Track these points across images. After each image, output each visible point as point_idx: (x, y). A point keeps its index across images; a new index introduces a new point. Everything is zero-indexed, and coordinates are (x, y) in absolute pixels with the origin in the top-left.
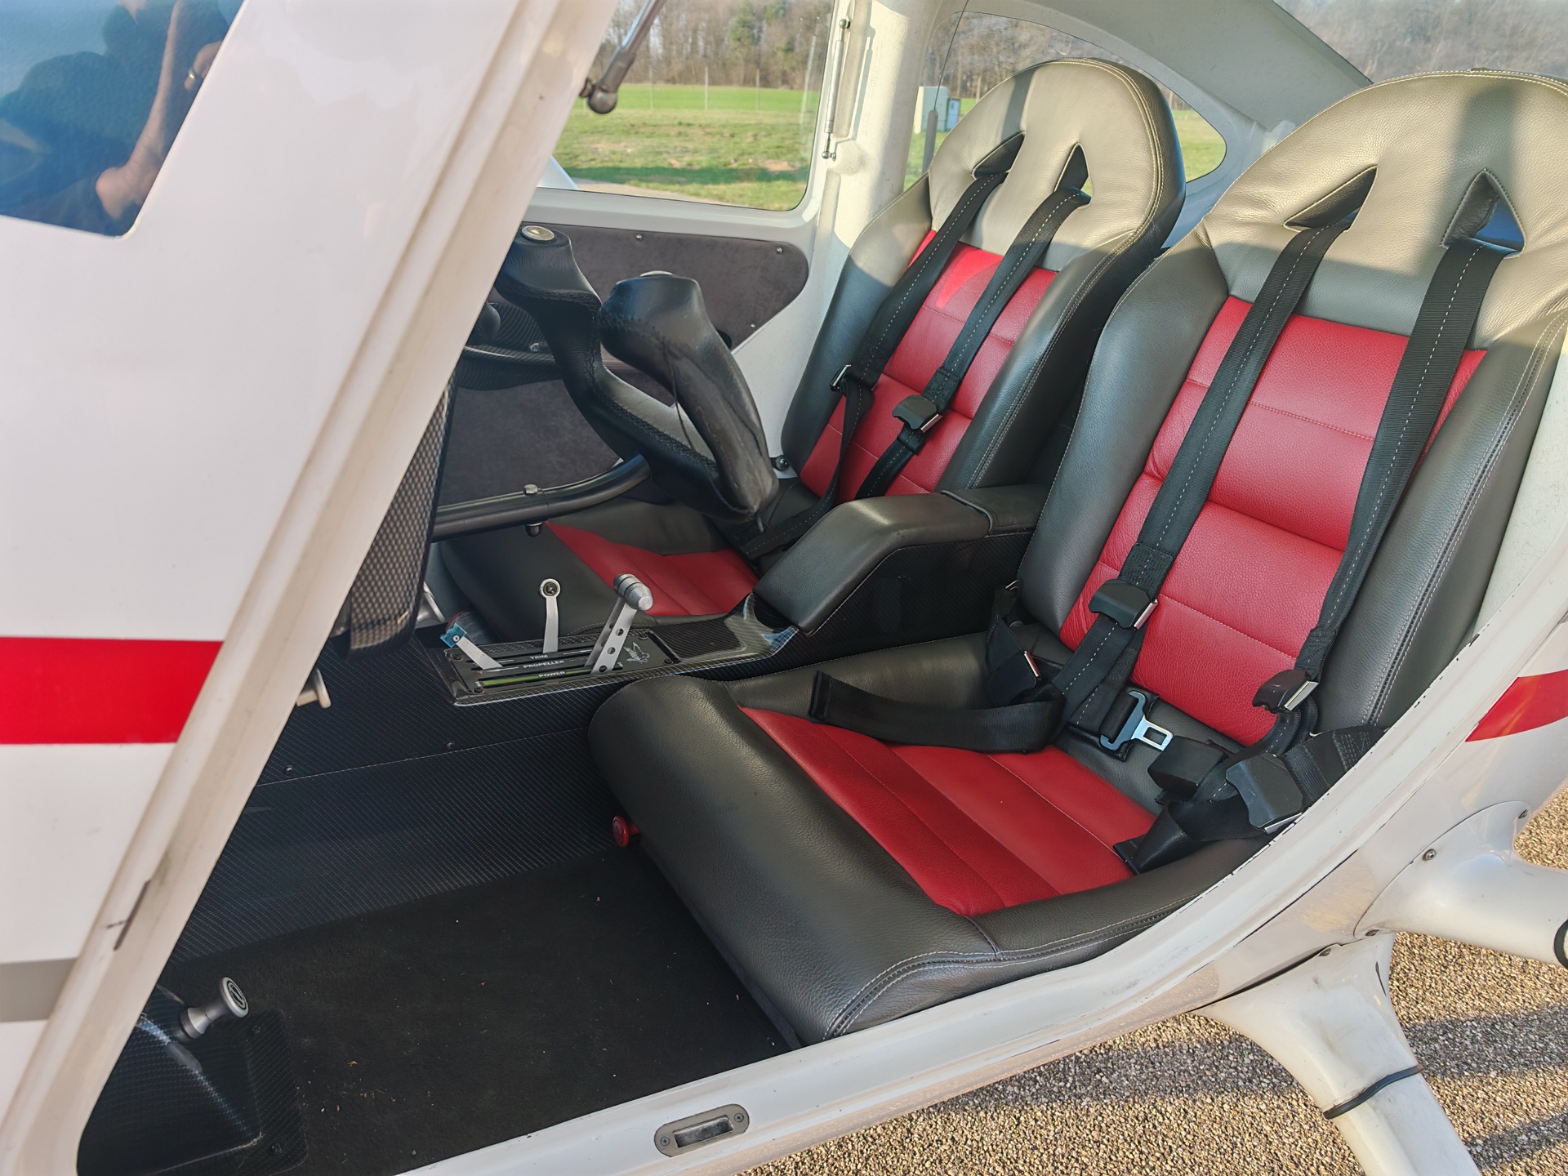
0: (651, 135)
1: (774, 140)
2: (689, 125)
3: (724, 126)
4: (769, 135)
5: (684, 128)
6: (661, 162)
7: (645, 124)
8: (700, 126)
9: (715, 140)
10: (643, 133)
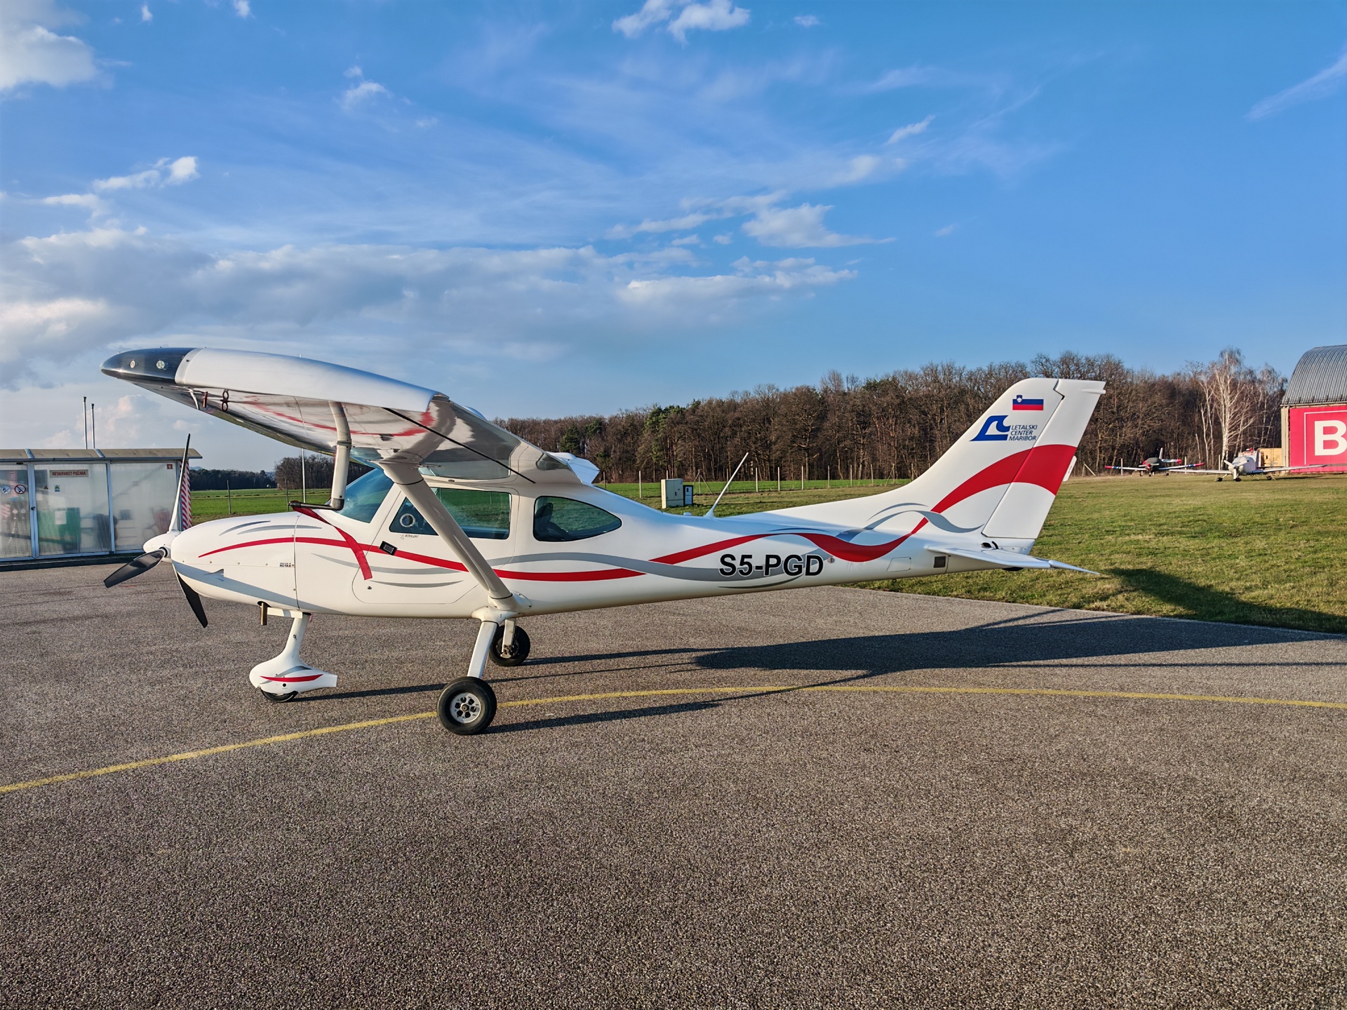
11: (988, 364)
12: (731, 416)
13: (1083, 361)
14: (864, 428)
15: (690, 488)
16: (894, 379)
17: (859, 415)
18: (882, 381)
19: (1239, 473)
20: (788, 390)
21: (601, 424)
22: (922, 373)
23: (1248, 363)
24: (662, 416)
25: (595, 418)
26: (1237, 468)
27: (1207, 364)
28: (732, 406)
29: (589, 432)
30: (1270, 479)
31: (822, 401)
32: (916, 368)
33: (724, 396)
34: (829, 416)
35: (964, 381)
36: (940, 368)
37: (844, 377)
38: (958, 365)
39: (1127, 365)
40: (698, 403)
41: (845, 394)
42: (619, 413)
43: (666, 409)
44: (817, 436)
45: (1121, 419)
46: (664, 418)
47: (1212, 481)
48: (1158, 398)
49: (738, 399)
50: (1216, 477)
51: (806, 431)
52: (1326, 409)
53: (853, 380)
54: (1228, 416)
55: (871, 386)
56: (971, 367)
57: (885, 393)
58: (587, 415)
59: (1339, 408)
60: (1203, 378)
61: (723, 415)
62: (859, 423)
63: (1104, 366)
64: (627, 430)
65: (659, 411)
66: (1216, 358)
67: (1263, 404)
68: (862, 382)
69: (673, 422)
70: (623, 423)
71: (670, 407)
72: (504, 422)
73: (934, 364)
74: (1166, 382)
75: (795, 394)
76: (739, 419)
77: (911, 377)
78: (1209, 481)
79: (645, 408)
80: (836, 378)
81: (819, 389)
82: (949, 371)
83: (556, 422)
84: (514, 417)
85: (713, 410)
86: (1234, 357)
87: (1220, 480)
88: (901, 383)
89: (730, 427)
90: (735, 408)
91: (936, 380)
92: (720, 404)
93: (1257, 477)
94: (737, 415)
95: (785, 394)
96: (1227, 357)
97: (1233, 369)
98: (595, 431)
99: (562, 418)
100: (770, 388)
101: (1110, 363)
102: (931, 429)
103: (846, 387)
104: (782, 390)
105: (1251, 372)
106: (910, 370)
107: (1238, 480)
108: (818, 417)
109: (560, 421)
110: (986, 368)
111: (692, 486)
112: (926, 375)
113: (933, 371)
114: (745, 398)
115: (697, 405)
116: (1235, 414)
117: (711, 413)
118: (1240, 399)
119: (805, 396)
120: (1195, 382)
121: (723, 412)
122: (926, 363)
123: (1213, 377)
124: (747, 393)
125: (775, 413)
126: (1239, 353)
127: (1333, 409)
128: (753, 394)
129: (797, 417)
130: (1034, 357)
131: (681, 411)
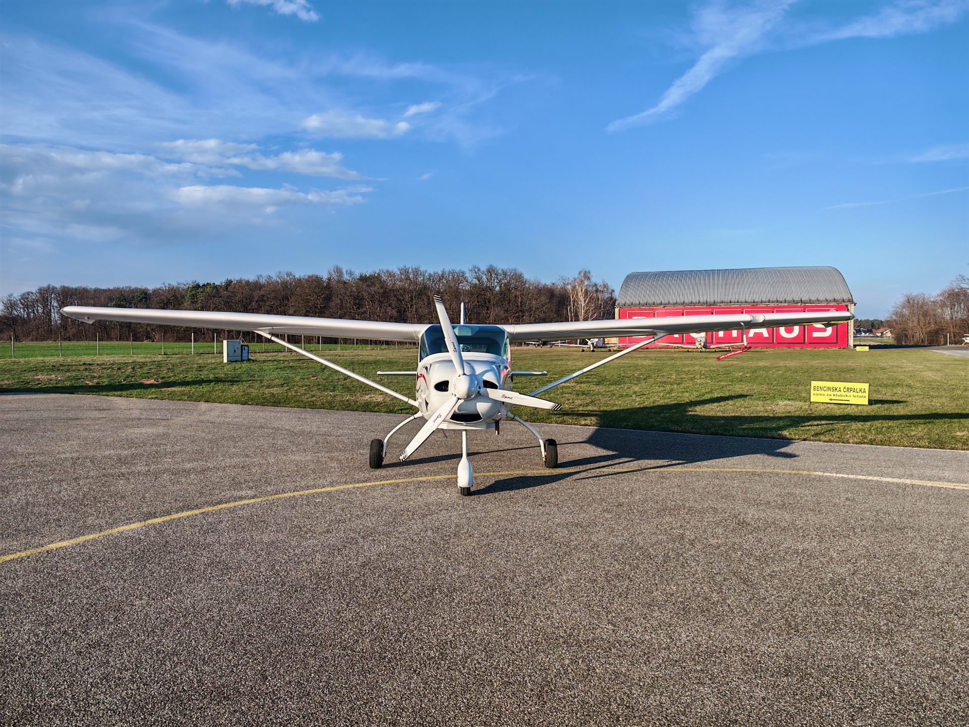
0: (68, 371)
1: (146, 369)
2: (90, 364)
3: (113, 364)
4: (141, 368)
5: (88, 366)
6: (80, 383)
7: (62, 365)
8: (98, 364)
9: (109, 371)
10: (62, 370)
11: (441, 270)
12: (257, 294)
13: (500, 271)
14: (358, 308)
15: (246, 348)
16: (379, 274)
17: (355, 299)
18: (370, 276)
19: (594, 347)
20: (302, 277)
21: (146, 294)
22: (398, 272)
23: (594, 280)
24: (200, 290)
25: (140, 289)
26: (593, 344)
27: (571, 279)
28: (257, 286)
29: (136, 300)
30: (610, 351)
31: (329, 287)
32: (395, 269)
33: (252, 278)
34: (333, 298)
35: (426, 281)
36: (410, 270)
37: (344, 271)
38: (422, 269)
39: (526, 276)
40: (231, 282)
41: (345, 283)
42: (163, 286)
43: (204, 285)
44: (324, 312)
45: (523, 311)
46: (202, 292)
47: (579, 351)
48: (543, 299)
49: (263, 281)
50: (581, 349)
51: (316, 307)
52: (639, 310)
53: (351, 274)
54: (583, 312)
55: (363, 279)
56: (431, 271)
57: (373, 284)
58: (133, 286)
59: (645, 310)
60: (569, 287)
61: (251, 292)
62: (355, 304)
63: (513, 276)
64: (169, 300)
65: (198, 286)
66: (576, 276)
67: (601, 304)
68: (357, 275)
69: (209, 296)
70: (166, 294)
71: (208, 284)
72: (56, 288)
73: (407, 267)
74: (547, 289)
75: (307, 280)
76: (263, 296)
77: (391, 275)
78: (577, 351)
79: (185, 283)
80: (339, 271)
81: (325, 277)
82: (416, 272)
83: (105, 291)
84: (66, 285)
85: (243, 288)
86: (587, 276)
87: (583, 351)
88: (384, 278)
89: (257, 301)
90: (261, 288)
91: (408, 278)
92: (248, 283)
93: (603, 350)
94: (262, 293)
95: (300, 280)
96: (583, 274)
97: (586, 283)
98: (141, 300)
99: (111, 288)
100: (288, 274)
101: (516, 274)
102: (404, 311)
103: (346, 277)
104: (297, 276)
105: (596, 285)
106: (390, 270)
107: (593, 351)
108: (325, 298)
109: (109, 290)
110: (440, 273)
111: (248, 346)
112: (401, 274)
113: (405, 272)
114: (267, 280)
115: (229, 283)
116: (587, 311)
117: (241, 291)
118: (589, 302)
119: (315, 282)
120: (564, 289)
121: (251, 290)
122: (401, 266)
123: (574, 287)
124: (270, 278)
125: (293, 294)
126: (589, 273)
127: (642, 310)
128: (274, 278)
129: (309, 297)
130: (471, 267)
131: (215, 287)
